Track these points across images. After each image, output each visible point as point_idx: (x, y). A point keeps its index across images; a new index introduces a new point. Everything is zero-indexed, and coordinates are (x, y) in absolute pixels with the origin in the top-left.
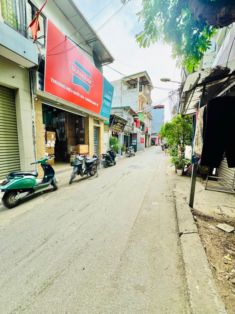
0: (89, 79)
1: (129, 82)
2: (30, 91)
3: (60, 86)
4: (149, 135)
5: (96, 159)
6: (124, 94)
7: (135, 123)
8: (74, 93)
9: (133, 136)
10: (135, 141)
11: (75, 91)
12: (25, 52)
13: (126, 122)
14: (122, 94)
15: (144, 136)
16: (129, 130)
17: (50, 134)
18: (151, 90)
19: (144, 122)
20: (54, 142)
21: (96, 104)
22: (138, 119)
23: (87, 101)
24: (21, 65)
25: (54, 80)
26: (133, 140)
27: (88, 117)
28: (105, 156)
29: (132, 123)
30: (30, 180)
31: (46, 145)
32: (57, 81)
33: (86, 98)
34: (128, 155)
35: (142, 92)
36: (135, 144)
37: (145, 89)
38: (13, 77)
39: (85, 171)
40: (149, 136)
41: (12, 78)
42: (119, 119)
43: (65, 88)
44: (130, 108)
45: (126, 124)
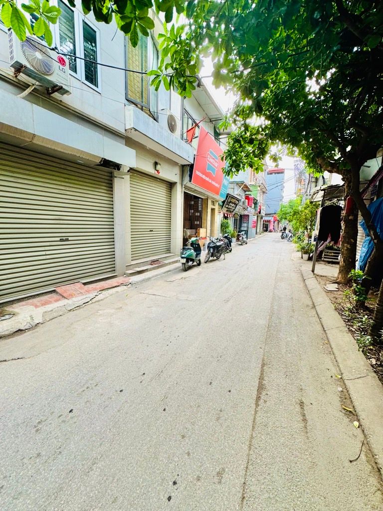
7: (247, 200)
9: (243, 218)
10: (247, 225)
15: (256, 218)
16: (240, 210)
19: (257, 199)
22: (250, 195)
26: (243, 223)
27: (208, 199)
29: (243, 200)
36: (246, 229)
40: (262, 218)
42: (232, 198)
44: (244, 183)
45: (238, 203)
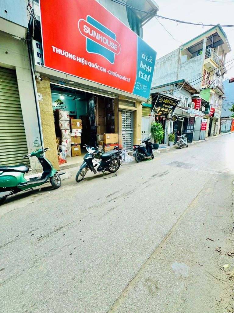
0: (112, 43)
1: (190, 50)
2: (30, 69)
3: (67, 56)
4: (217, 120)
5: (117, 151)
6: (181, 67)
7: (193, 103)
8: (90, 66)
9: (189, 121)
10: (192, 127)
11: (91, 62)
12: (6, 11)
13: (177, 102)
14: (179, 67)
15: (208, 121)
16: (183, 113)
17: (75, 122)
18: (225, 54)
19: (209, 101)
20: (80, 131)
21: (127, 79)
22: (198, 97)
23: (111, 75)
24: (16, 36)
25: (57, 49)
26: (189, 126)
28: (137, 147)
29: (188, 103)
30: (10, 178)
31: (71, 134)
32: (61, 50)
33: (109, 71)
34: (177, 146)
35: (208, 59)
36: (191, 131)
37: (216, 54)
38: (7, 53)
39: (99, 167)
41: (6, 55)
42: (166, 98)
43: (75, 59)
44: (184, 81)
45: (176, 105)
